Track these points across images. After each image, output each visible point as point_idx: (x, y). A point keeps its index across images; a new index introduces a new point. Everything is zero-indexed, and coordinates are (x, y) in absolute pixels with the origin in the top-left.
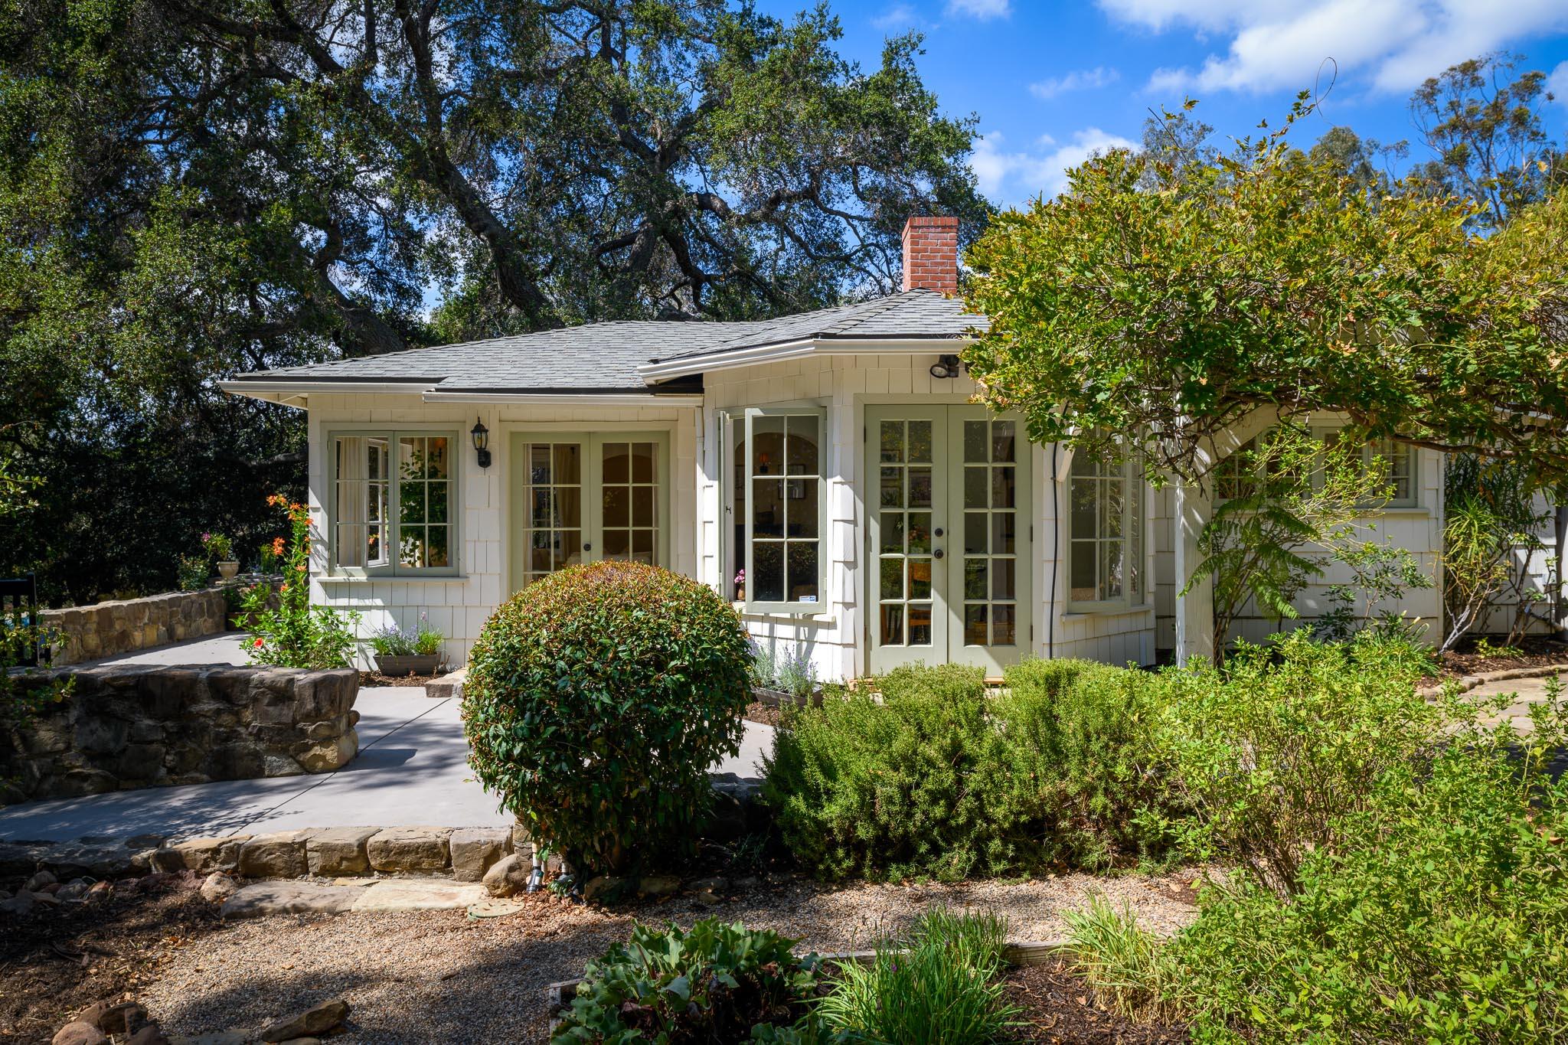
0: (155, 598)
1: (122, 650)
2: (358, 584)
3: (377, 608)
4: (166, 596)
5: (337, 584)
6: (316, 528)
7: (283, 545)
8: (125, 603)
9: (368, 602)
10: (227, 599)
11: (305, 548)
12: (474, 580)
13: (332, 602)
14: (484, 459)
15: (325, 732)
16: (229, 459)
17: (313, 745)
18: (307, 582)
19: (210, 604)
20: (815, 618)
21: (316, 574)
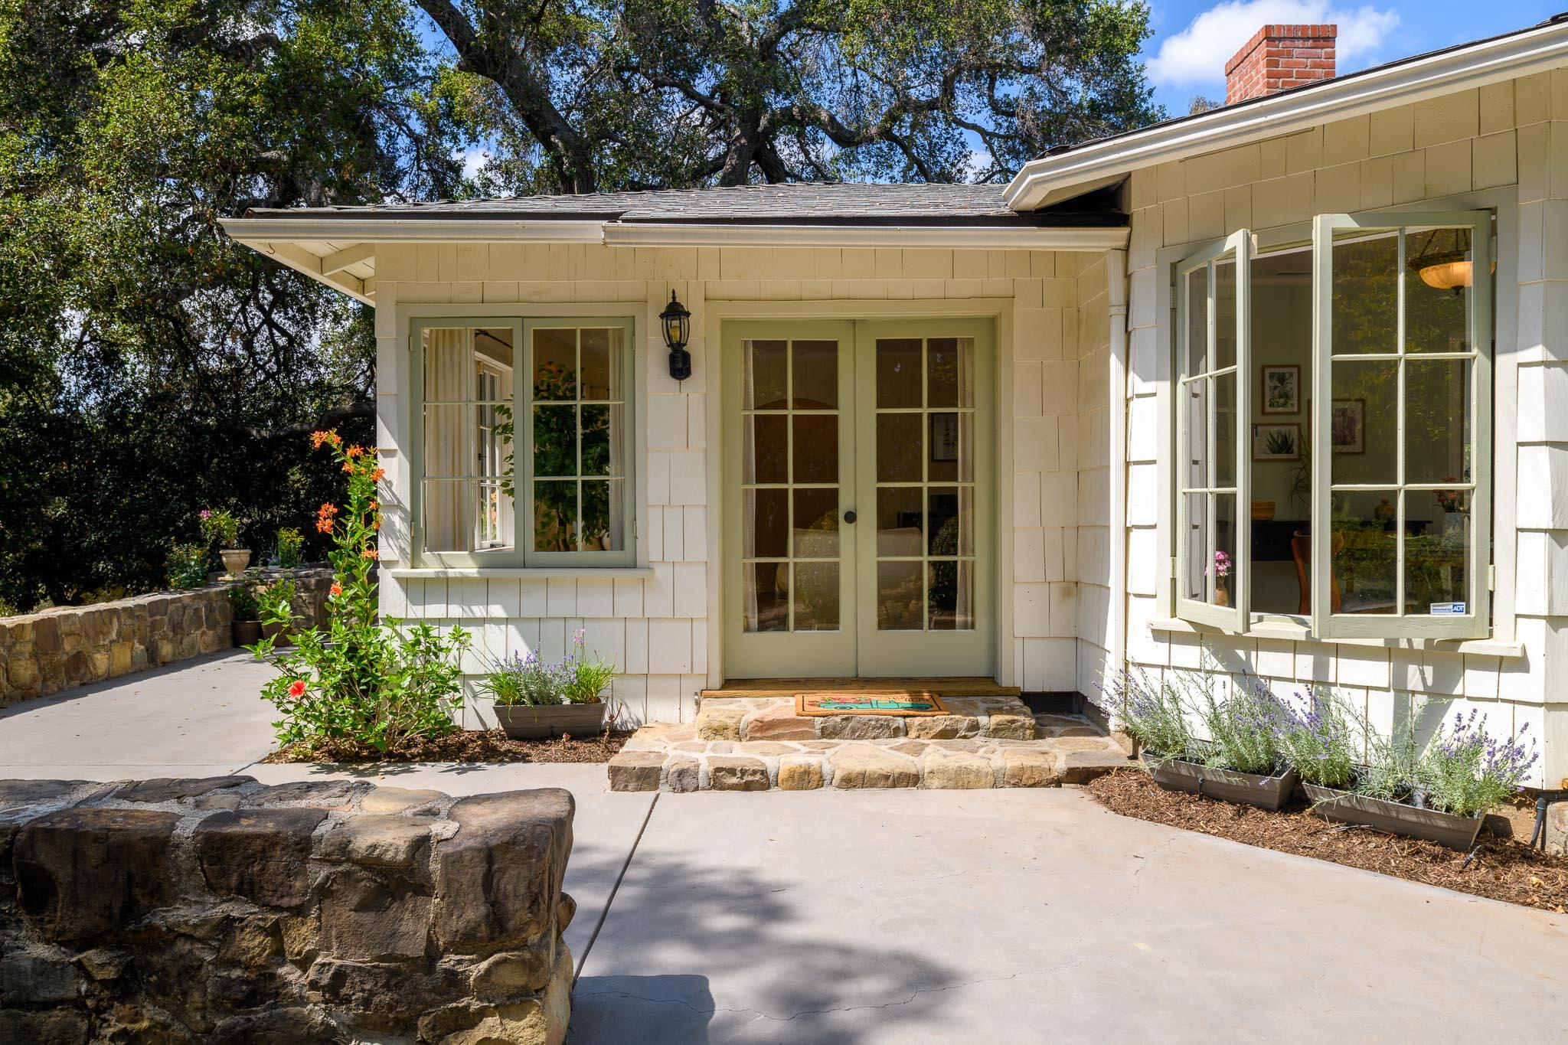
0: (129, 602)
1: (75, 683)
2: (463, 580)
3: (496, 621)
4: (144, 600)
5: (425, 581)
6: (389, 484)
7: (335, 517)
8: (80, 611)
9: (478, 611)
10: (232, 602)
11: (369, 520)
12: (662, 573)
13: (417, 612)
14: (680, 365)
15: (513, 978)
16: (233, 431)
17: (482, 1014)
18: (373, 578)
19: (210, 610)
20: (1465, 648)
21: (389, 564)
